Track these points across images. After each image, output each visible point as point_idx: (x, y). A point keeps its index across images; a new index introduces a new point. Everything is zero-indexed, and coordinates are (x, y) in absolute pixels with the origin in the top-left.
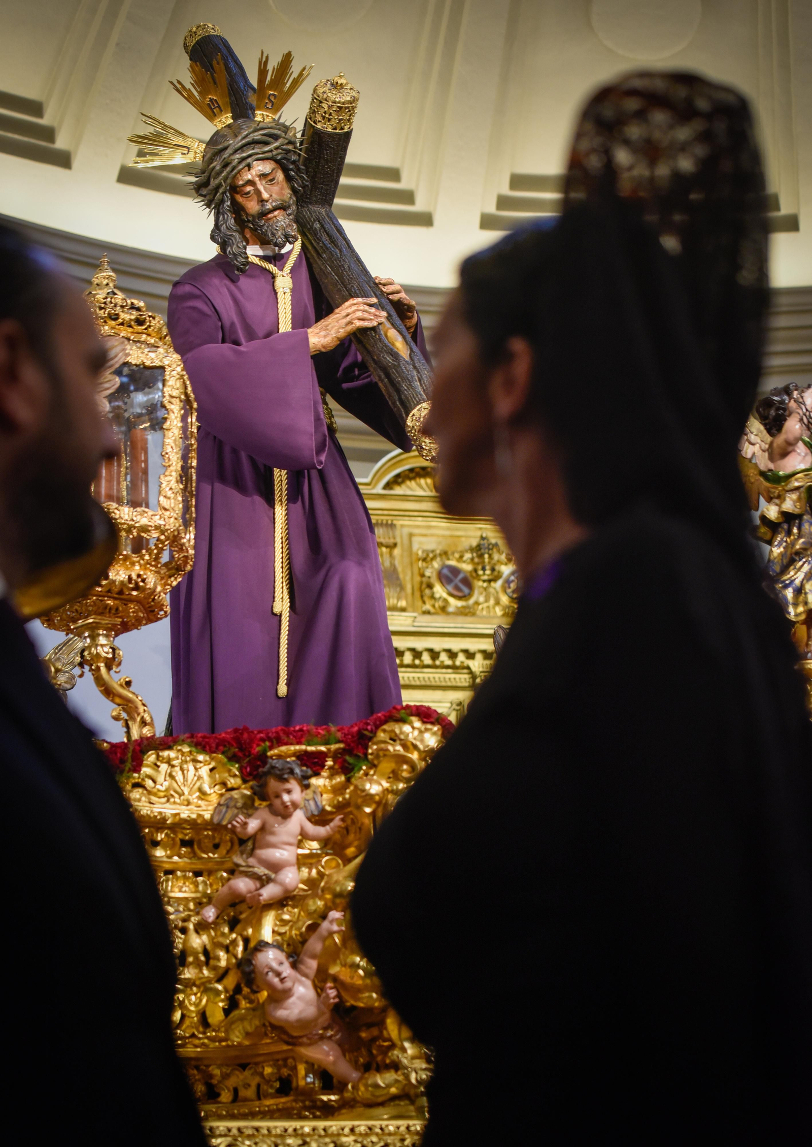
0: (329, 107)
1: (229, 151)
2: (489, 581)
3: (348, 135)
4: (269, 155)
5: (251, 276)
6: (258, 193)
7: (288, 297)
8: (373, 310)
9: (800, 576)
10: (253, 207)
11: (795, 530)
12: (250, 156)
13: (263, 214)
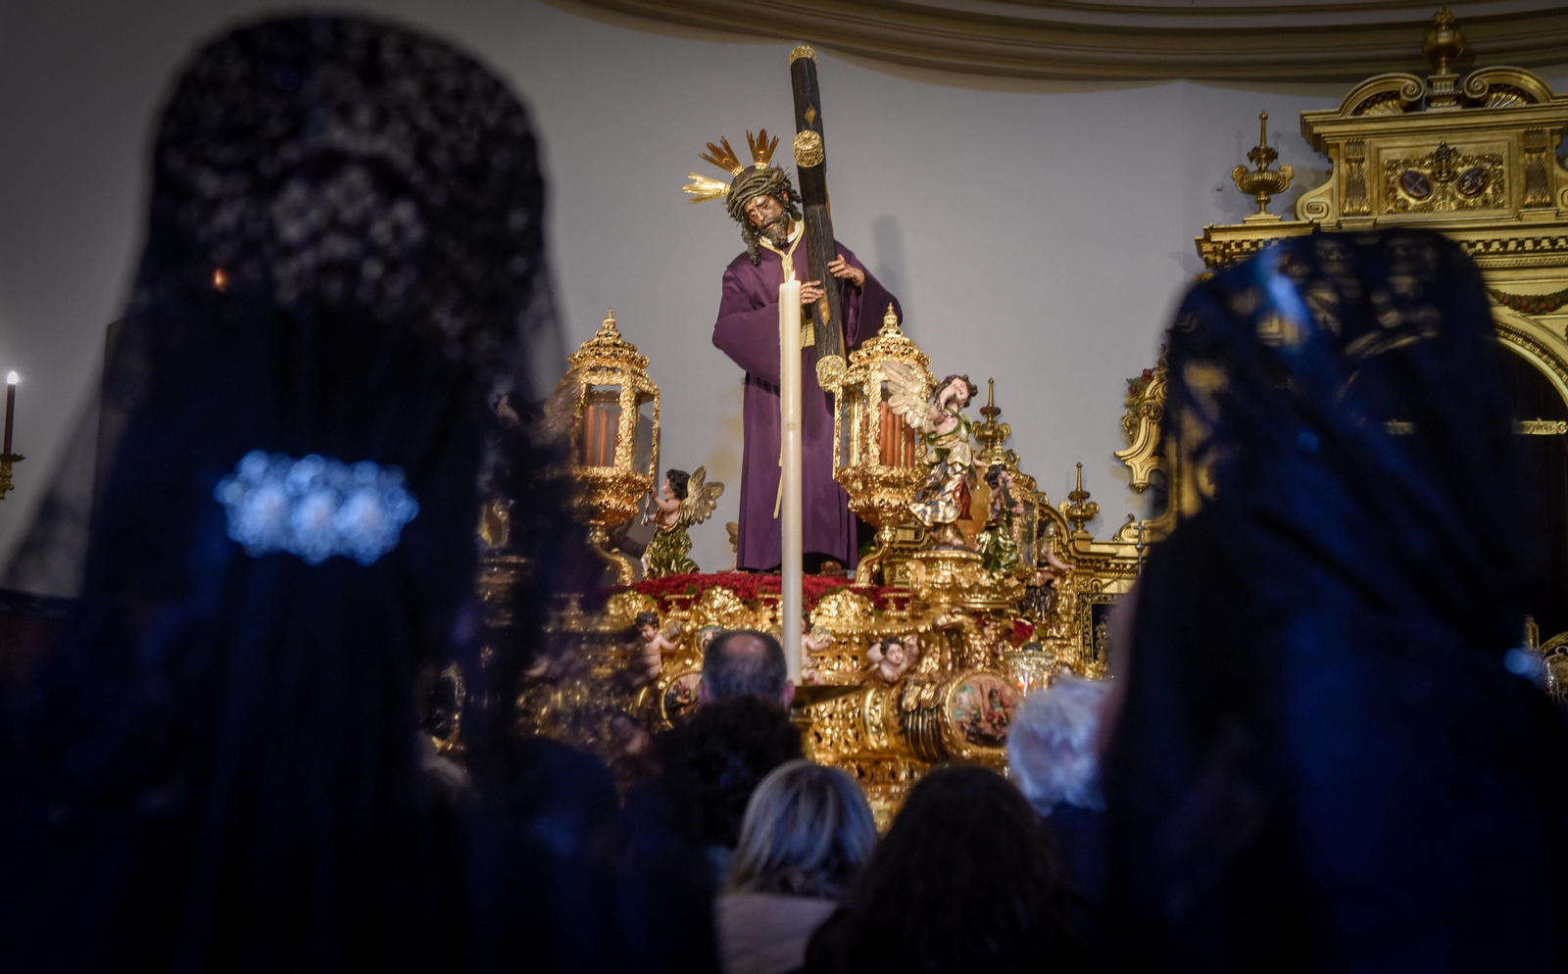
2: (1447, 182)
5: (768, 260)
10: (759, 222)
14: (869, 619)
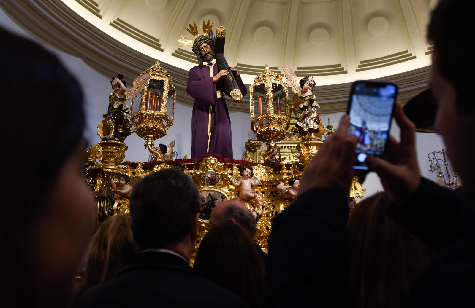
0: (219, 32)
1: (197, 42)
2: (294, 135)
3: (224, 38)
4: (206, 42)
5: (205, 68)
6: (204, 50)
7: (212, 72)
8: (226, 72)
9: (308, 120)
10: (204, 53)
11: (307, 110)
12: (202, 42)
13: (206, 55)
14: (271, 176)
